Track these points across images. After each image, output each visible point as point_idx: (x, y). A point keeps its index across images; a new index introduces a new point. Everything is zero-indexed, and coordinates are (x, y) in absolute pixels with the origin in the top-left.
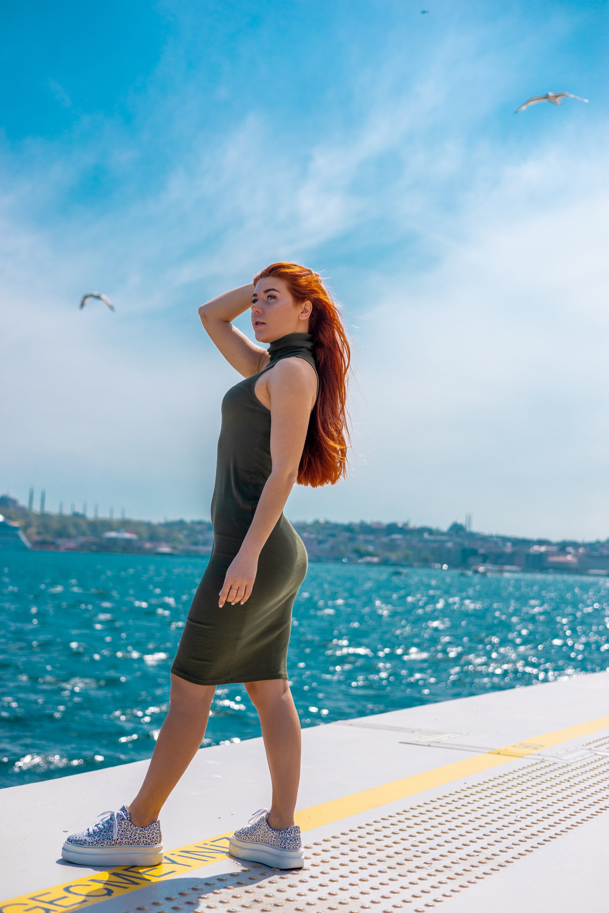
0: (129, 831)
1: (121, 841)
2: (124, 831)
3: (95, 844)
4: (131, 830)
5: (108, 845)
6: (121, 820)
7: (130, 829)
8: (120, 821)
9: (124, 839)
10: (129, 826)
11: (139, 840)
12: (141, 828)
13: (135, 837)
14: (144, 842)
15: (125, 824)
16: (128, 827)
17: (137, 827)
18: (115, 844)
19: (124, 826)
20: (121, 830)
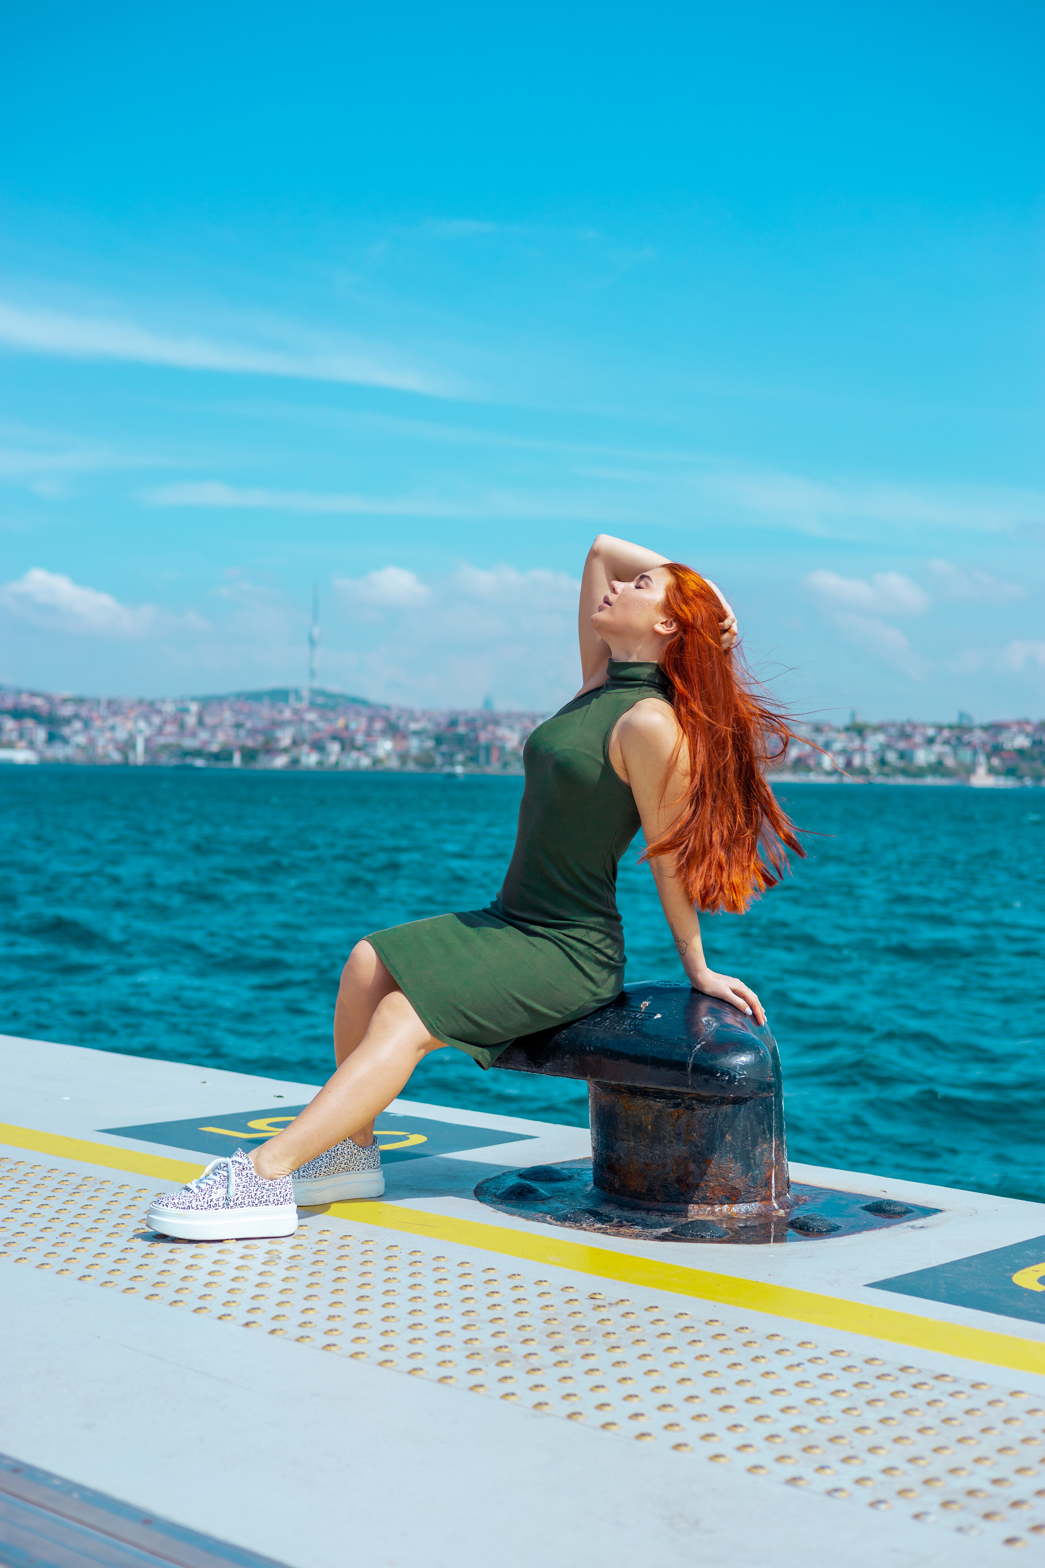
0: (253, 1185)
1: (243, 1201)
2: (246, 1186)
3: (206, 1207)
4: (255, 1185)
5: (224, 1208)
6: (241, 1171)
7: (255, 1183)
8: (238, 1172)
9: (246, 1198)
10: (254, 1179)
11: (268, 1199)
12: (270, 1182)
13: (262, 1194)
14: (275, 1201)
15: (248, 1176)
16: (251, 1180)
17: (264, 1180)
18: (234, 1206)
19: (246, 1178)
20: (241, 1185)
